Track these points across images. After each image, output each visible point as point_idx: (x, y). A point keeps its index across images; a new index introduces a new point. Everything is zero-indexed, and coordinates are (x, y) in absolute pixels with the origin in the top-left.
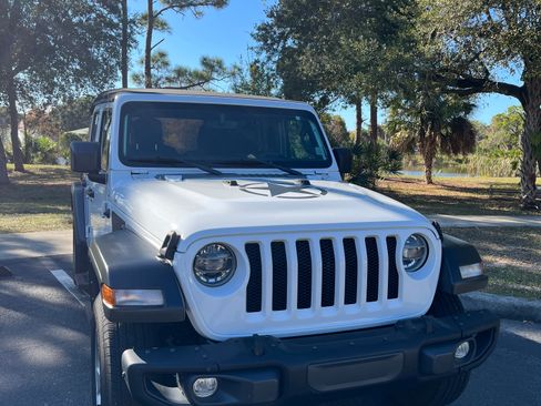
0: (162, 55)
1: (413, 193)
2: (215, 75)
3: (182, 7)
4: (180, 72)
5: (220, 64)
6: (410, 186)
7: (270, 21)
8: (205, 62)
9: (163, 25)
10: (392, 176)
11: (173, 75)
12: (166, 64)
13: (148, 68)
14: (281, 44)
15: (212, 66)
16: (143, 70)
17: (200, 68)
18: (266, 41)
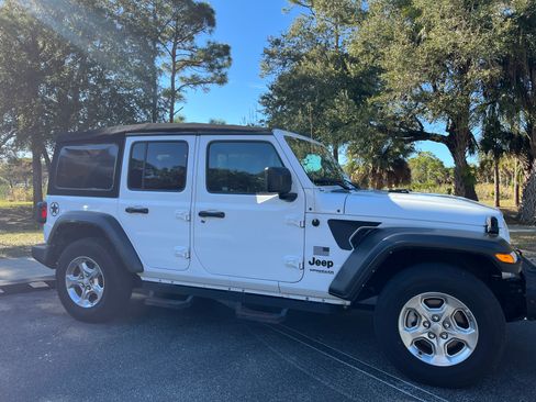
0: (181, 119)
3: (194, 84)
7: (271, 92)
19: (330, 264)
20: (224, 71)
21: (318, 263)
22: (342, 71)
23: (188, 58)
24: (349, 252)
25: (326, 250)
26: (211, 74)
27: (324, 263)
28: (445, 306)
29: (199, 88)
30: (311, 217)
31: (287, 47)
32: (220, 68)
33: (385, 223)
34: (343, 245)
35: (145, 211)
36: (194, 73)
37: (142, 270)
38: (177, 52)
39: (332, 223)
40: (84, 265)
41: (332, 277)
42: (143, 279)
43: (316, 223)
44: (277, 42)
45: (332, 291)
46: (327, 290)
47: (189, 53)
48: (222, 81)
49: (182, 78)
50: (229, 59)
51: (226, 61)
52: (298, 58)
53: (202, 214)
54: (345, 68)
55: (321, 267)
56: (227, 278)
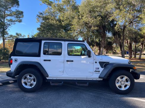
3: (11, 22)
5: (20, 34)
8: (17, 34)
11: (10, 36)
12: (8, 34)
19: (99, 71)
20: (21, 19)
21: (96, 71)
22: (60, 24)
23: (9, 14)
24: (103, 69)
25: (98, 68)
26: (17, 19)
27: (98, 71)
28: (124, 78)
30: (95, 61)
31: (44, 15)
32: (20, 17)
33: (111, 62)
34: (102, 67)
35: (50, 60)
36: (11, 18)
37: (48, 76)
39: (99, 62)
40: (28, 76)
41: (100, 74)
42: (47, 79)
43: (96, 62)
44: (41, 14)
45: (99, 77)
46: (98, 77)
47: (9, 12)
48: (20, 21)
49: (7, 20)
50: (23, 15)
51: (22, 16)
52: (48, 19)
53: (67, 61)
54: (62, 23)
55: (97, 72)
56: (74, 76)
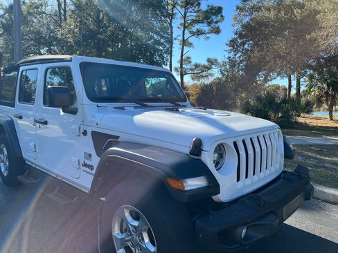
0: (189, 58)
1: (320, 125)
2: (213, 66)
3: (198, 35)
4: (197, 66)
5: (216, 60)
6: (319, 121)
7: (235, 36)
8: (209, 60)
9: (191, 45)
10: (308, 116)
11: (193, 67)
12: (190, 62)
13: (181, 65)
14: (242, 47)
15: (212, 62)
16: (179, 66)
17: (206, 63)
18: (233, 46)
19: (92, 167)
20: (218, 25)
21: (86, 166)
22: (291, 16)
23: (194, 18)
25: (90, 155)
26: (209, 28)
27: (89, 167)
29: (202, 37)
30: (82, 129)
32: (216, 23)
33: (122, 137)
34: (98, 153)
35: (21, 117)
36: (198, 27)
38: (188, 14)
39: (94, 133)
42: (26, 162)
43: (85, 133)
47: (195, 14)
48: (218, 31)
49: (190, 32)
50: (222, 16)
51: (219, 18)
